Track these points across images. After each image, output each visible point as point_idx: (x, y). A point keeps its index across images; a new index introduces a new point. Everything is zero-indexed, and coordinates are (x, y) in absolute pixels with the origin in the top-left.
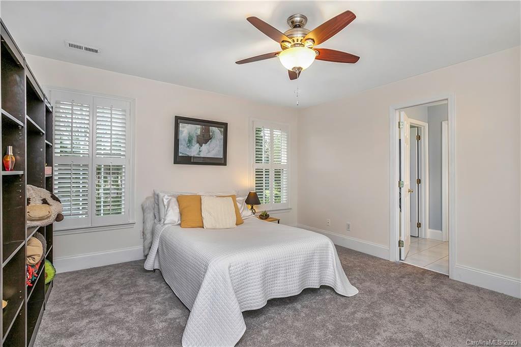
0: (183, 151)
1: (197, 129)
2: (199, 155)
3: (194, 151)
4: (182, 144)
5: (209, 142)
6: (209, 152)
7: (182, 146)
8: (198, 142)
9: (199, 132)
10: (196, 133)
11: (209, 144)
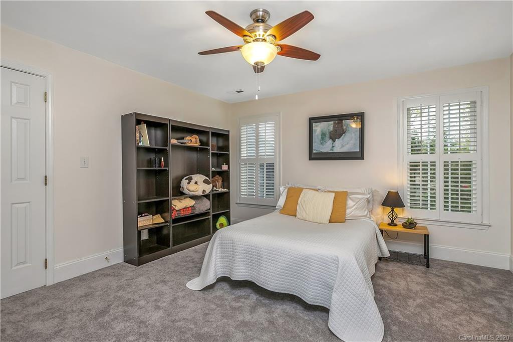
0: (318, 148)
1: (329, 126)
2: (332, 150)
3: (327, 147)
4: (315, 142)
5: (342, 137)
6: (343, 146)
7: (316, 144)
8: (331, 138)
9: (331, 129)
10: (329, 130)
11: (343, 139)
